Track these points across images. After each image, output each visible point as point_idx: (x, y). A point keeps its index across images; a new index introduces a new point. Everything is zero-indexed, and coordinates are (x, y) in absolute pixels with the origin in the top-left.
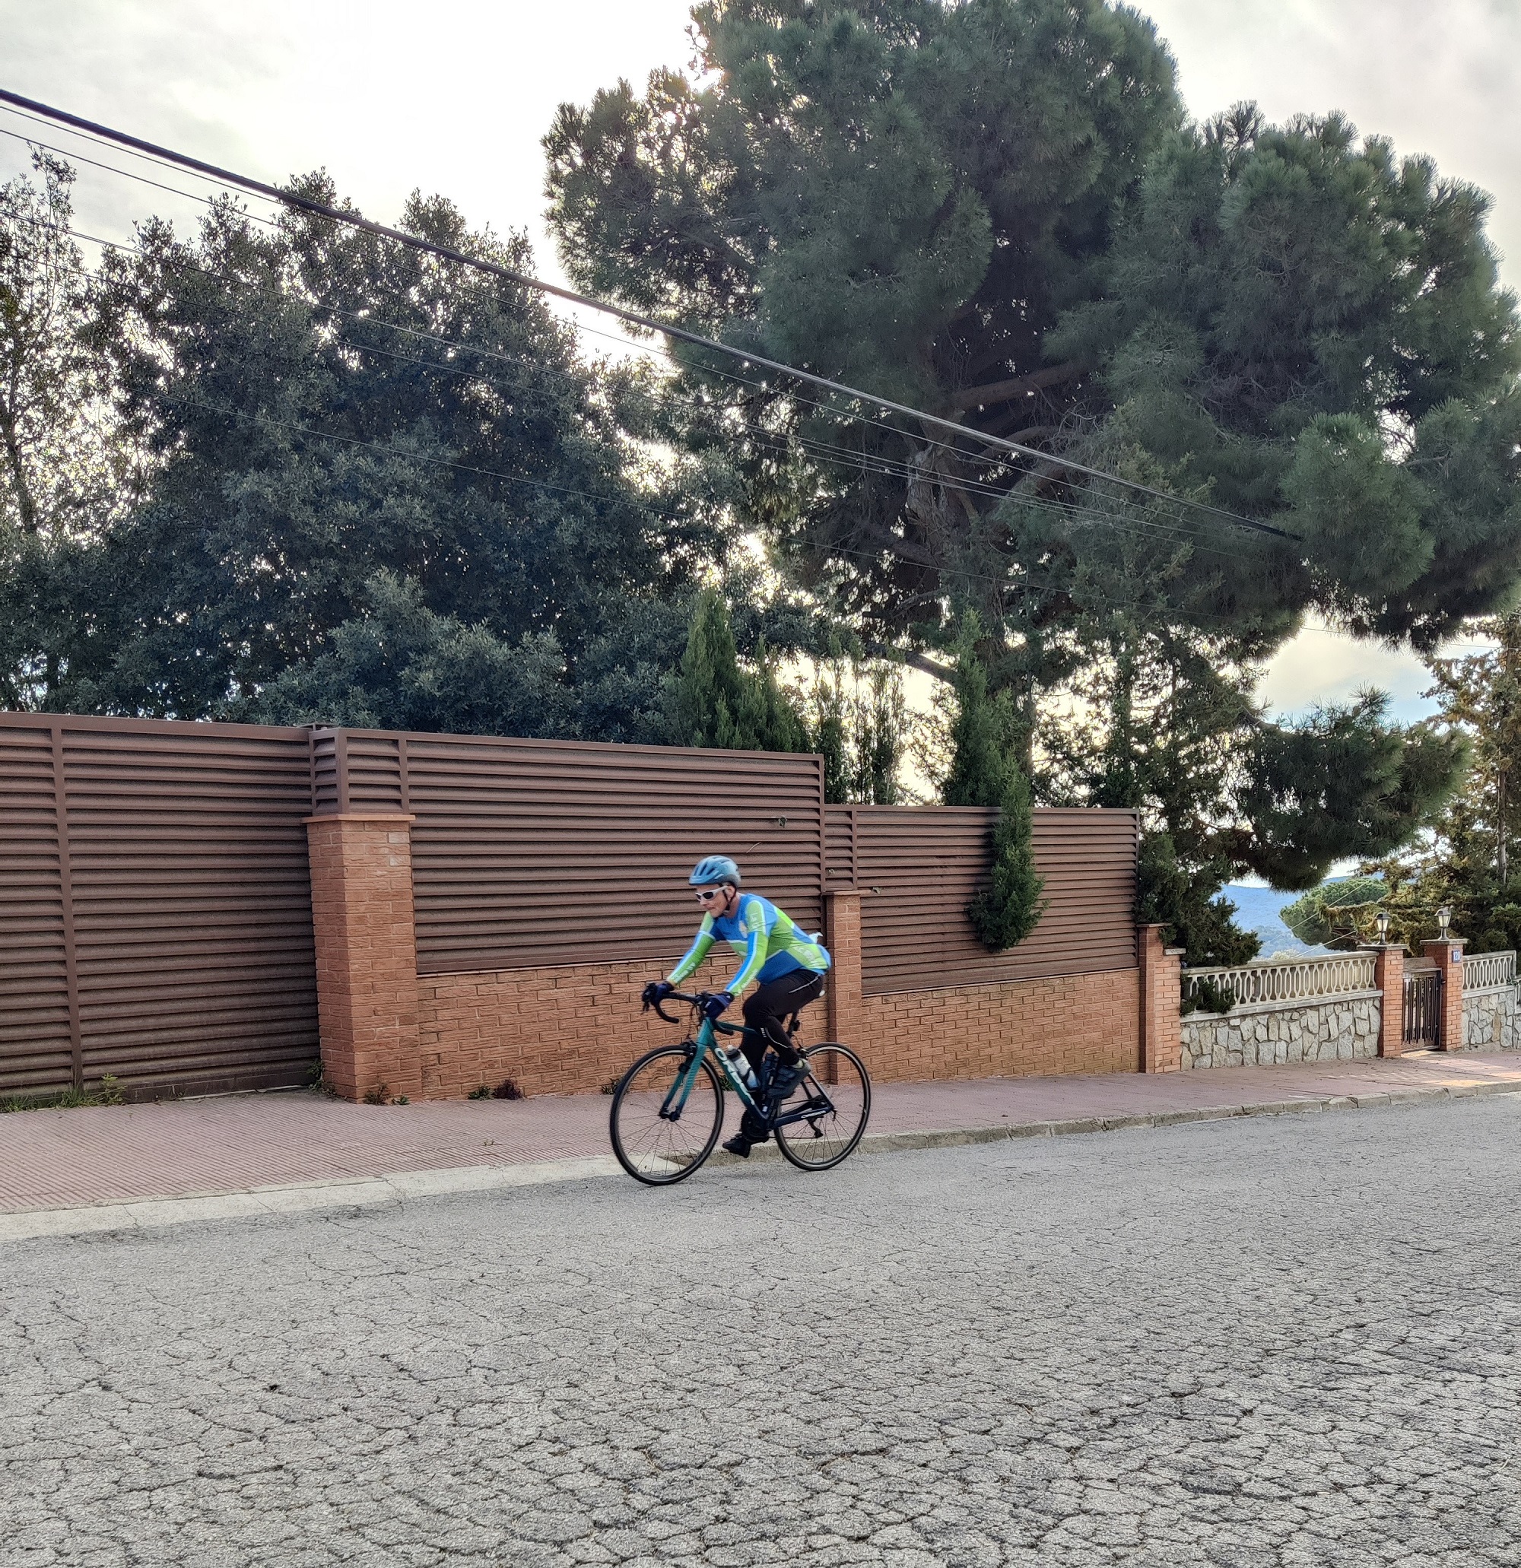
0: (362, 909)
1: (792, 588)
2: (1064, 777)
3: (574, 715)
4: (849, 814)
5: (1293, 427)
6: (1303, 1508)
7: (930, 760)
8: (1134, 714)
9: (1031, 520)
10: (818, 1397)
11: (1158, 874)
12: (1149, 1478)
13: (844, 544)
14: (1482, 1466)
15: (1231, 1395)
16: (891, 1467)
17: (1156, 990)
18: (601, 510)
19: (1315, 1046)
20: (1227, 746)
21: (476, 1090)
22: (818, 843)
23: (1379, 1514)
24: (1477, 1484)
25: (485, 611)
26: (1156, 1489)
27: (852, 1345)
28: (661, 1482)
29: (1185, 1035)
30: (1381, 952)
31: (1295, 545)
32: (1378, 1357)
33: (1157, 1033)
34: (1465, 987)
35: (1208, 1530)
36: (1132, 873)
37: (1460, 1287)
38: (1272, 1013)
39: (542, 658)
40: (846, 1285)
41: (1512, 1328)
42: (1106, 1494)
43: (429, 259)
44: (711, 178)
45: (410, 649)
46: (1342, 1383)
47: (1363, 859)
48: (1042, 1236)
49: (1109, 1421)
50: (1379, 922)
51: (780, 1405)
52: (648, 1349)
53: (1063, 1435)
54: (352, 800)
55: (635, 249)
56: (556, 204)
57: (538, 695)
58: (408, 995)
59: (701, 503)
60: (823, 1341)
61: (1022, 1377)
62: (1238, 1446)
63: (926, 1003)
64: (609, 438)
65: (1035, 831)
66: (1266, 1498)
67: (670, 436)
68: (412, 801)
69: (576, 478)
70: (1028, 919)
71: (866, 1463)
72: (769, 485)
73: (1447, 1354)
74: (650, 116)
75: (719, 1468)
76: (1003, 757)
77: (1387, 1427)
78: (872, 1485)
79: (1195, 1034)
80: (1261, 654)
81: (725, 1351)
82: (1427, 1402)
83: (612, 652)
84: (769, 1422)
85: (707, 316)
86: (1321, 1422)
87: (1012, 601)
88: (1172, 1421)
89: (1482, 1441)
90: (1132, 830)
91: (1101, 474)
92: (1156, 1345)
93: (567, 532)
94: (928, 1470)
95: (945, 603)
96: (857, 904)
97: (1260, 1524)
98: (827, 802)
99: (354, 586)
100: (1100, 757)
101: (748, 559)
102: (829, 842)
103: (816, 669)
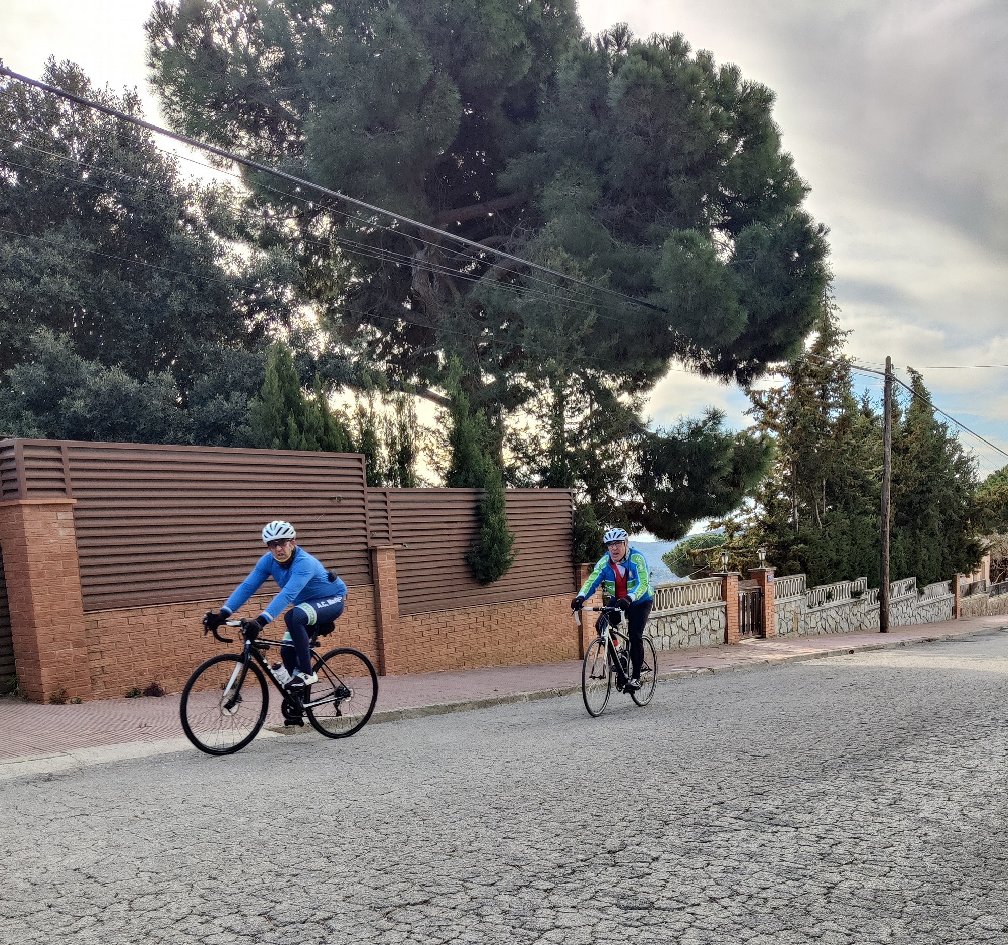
0: (41, 567)
1: (336, 342)
2: (524, 469)
3: (188, 429)
4: (384, 494)
5: (659, 238)
6: (692, 914)
7: (437, 459)
8: (566, 427)
9: (495, 297)
10: (382, 872)
11: (587, 530)
12: (597, 903)
13: (371, 313)
14: (798, 880)
15: (645, 850)
16: (433, 911)
18: (201, 286)
19: (687, 638)
20: (626, 448)
21: (131, 691)
22: (364, 514)
23: (737, 913)
24: (795, 891)
25: (121, 357)
26: (602, 909)
27: (403, 838)
28: (277, 934)
30: (725, 577)
31: (664, 315)
32: (733, 821)
33: (590, 634)
34: (776, 598)
35: (634, 931)
36: (570, 531)
37: (780, 777)
38: (659, 618)
39: (163, 389)
40: (397, 801)
41: (811, 798)
42: (570, 915)
43: (65, 106)
44: (267, 59)
45: (67, 384)
46: (712, 838)
47: (712, 519)
48: (523, 762)
49: (570, 871)
50: (723, 558)
51: (356, 880)
52: (263, 852)
53: (541, 882)
54: (29, 490)
55: (216, 106)
56: (156, 72)
57: (162, 415)
58: (78, 626)
59: (271, 283)
60: (383, 837)
61: (514, 849)
62: (650, 880)
63: (442, 620)
64: (204, 238)
66: (669, 909)
67: (249, 238)
68: (73, 489)
69: (181, 264)
70: (505, 563)
71: (416, 910)
72: (317, 273)
73: (774, 816)
74: (221, 12)
75: (317, 922)
76: (483, 455)
77: (740, 861)
78: (420, 924)
80: (645, 388)
81: (317, 849)
82: (763, 845)
83: (213, 385)
84: (350, 890)
85: (269, 155)
86: (700, 861)
87: (485, 352)
88: (609, 868)
89: (797, 866)
90: (568, 503)
91: (538, 266)
92: (597, 823)
93: (176, 302)
94: (456, 911)
95: (440, 354)
96: (393, 554)
97: (666, 925)
98: (368, 486)
99: (22, 339)
100: (546, 456)
101: (306, 322)
102: (372, 514)
103: (357, 397)
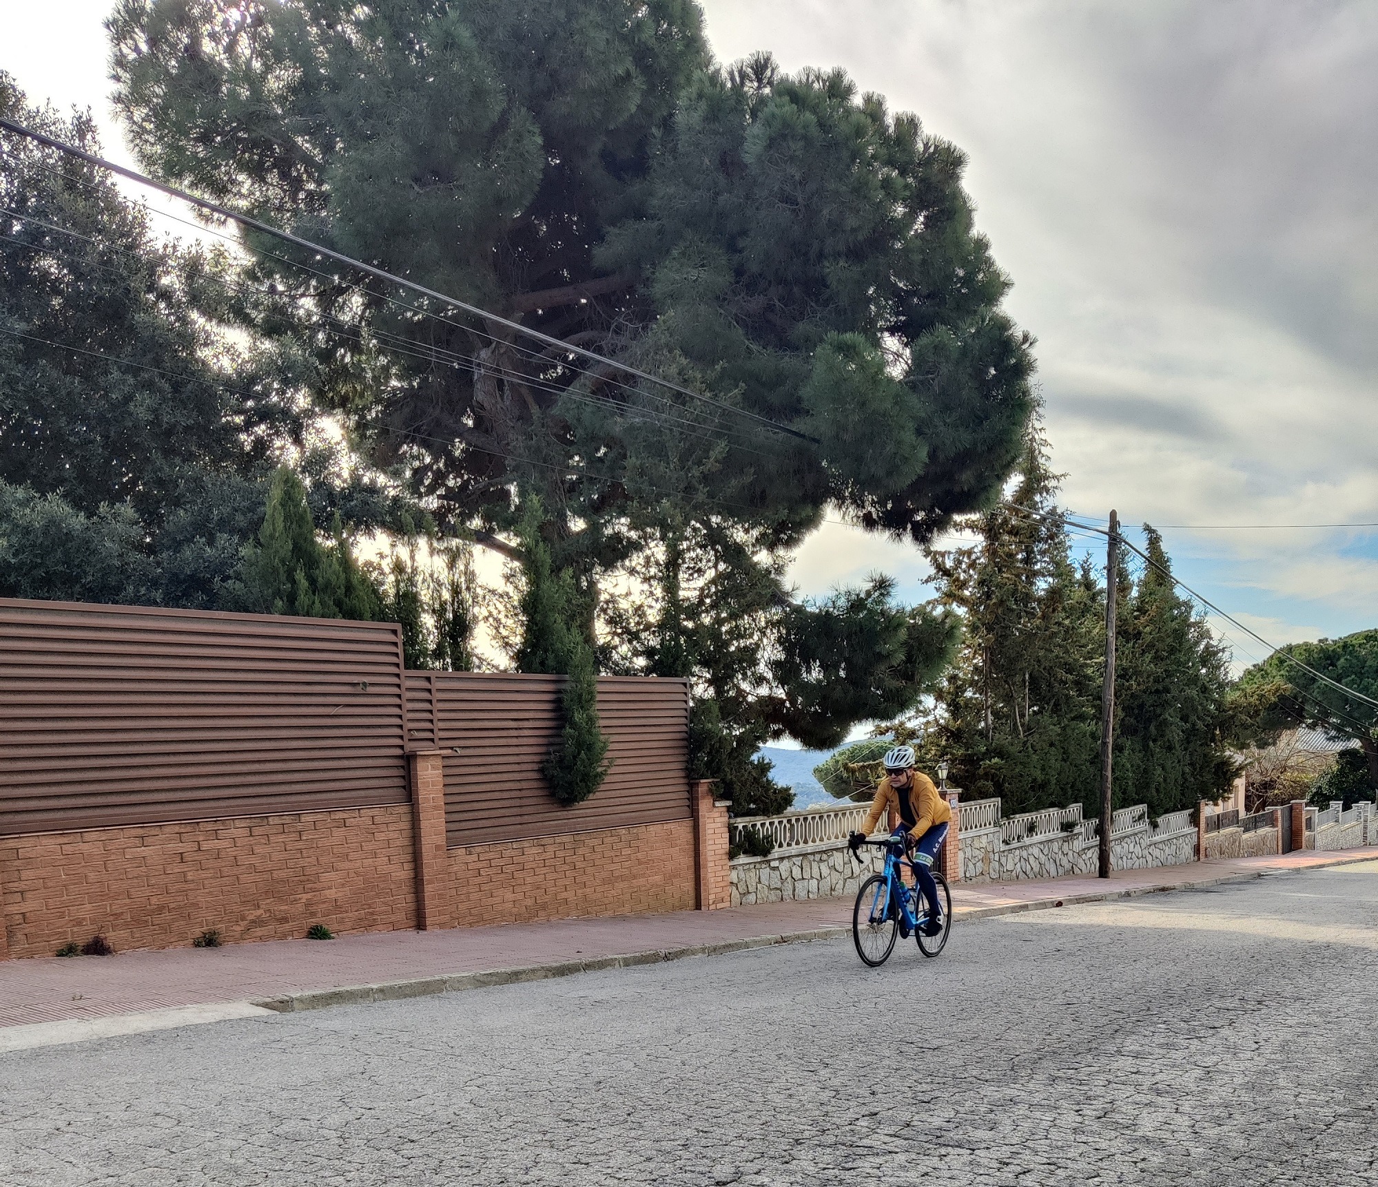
1: (367, 468)
2: (624, 649)
3: (155, 583)
4: (428, 679)
5: (810, 343)
7: (504, 632)
8: (682, 594)
9: (587, 416)
11: (709, 735)
13: (417, 430)
17: (708, 837)
18: (177, 387)
19: (841, 882)
20: (763, 624)
21: (65, 947)
22: (399, 706)
25: (61, 481)
27: (433, 1163)
29: (734, 876)
31: (814, 447)
32: (887, 1139)
33: (710, 875)
34: (960, 830)
36: (685, 735)
37: (954, 1078)
38: (805, 855)
39: (120, 528)
40: (430, 1110)
41: (995, 1108)
44: (277, 77)
46: (859, 1163)
47: (877, 722)
48: (609, 1054)
52: (234, 1182)
55: (205, 140)
56: (121, 88)
57: (117, 563)
59: (277, 386)
60: (406, 1162)
61: (588, 1178)
65: (599, 697)
67: (248, 322)
69: (150, 356)
72: (344, 373)
74: (215, 10)
76: (568, 629)
79: (742, 875)
80: (790, 543)
81: (311, 1178)
82: (927, 1174)
83: (192, 524)
85: (279, 209)
87: (573, 488)
90: (683, 697)
91: (647, 376)
92: (703, 1142)
93: (142, 407)
95: (513, 488)
96: (439, 762)
98: (406, 668)
100: (654, 632)
101: (325, 440)
102: (410, 706)
103: (393, 546)
